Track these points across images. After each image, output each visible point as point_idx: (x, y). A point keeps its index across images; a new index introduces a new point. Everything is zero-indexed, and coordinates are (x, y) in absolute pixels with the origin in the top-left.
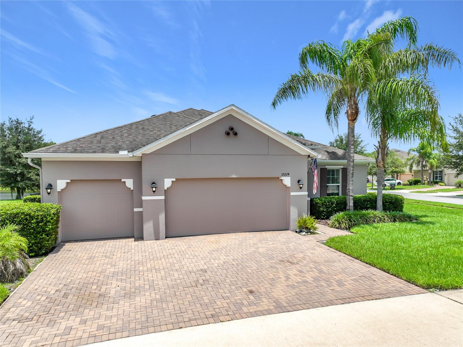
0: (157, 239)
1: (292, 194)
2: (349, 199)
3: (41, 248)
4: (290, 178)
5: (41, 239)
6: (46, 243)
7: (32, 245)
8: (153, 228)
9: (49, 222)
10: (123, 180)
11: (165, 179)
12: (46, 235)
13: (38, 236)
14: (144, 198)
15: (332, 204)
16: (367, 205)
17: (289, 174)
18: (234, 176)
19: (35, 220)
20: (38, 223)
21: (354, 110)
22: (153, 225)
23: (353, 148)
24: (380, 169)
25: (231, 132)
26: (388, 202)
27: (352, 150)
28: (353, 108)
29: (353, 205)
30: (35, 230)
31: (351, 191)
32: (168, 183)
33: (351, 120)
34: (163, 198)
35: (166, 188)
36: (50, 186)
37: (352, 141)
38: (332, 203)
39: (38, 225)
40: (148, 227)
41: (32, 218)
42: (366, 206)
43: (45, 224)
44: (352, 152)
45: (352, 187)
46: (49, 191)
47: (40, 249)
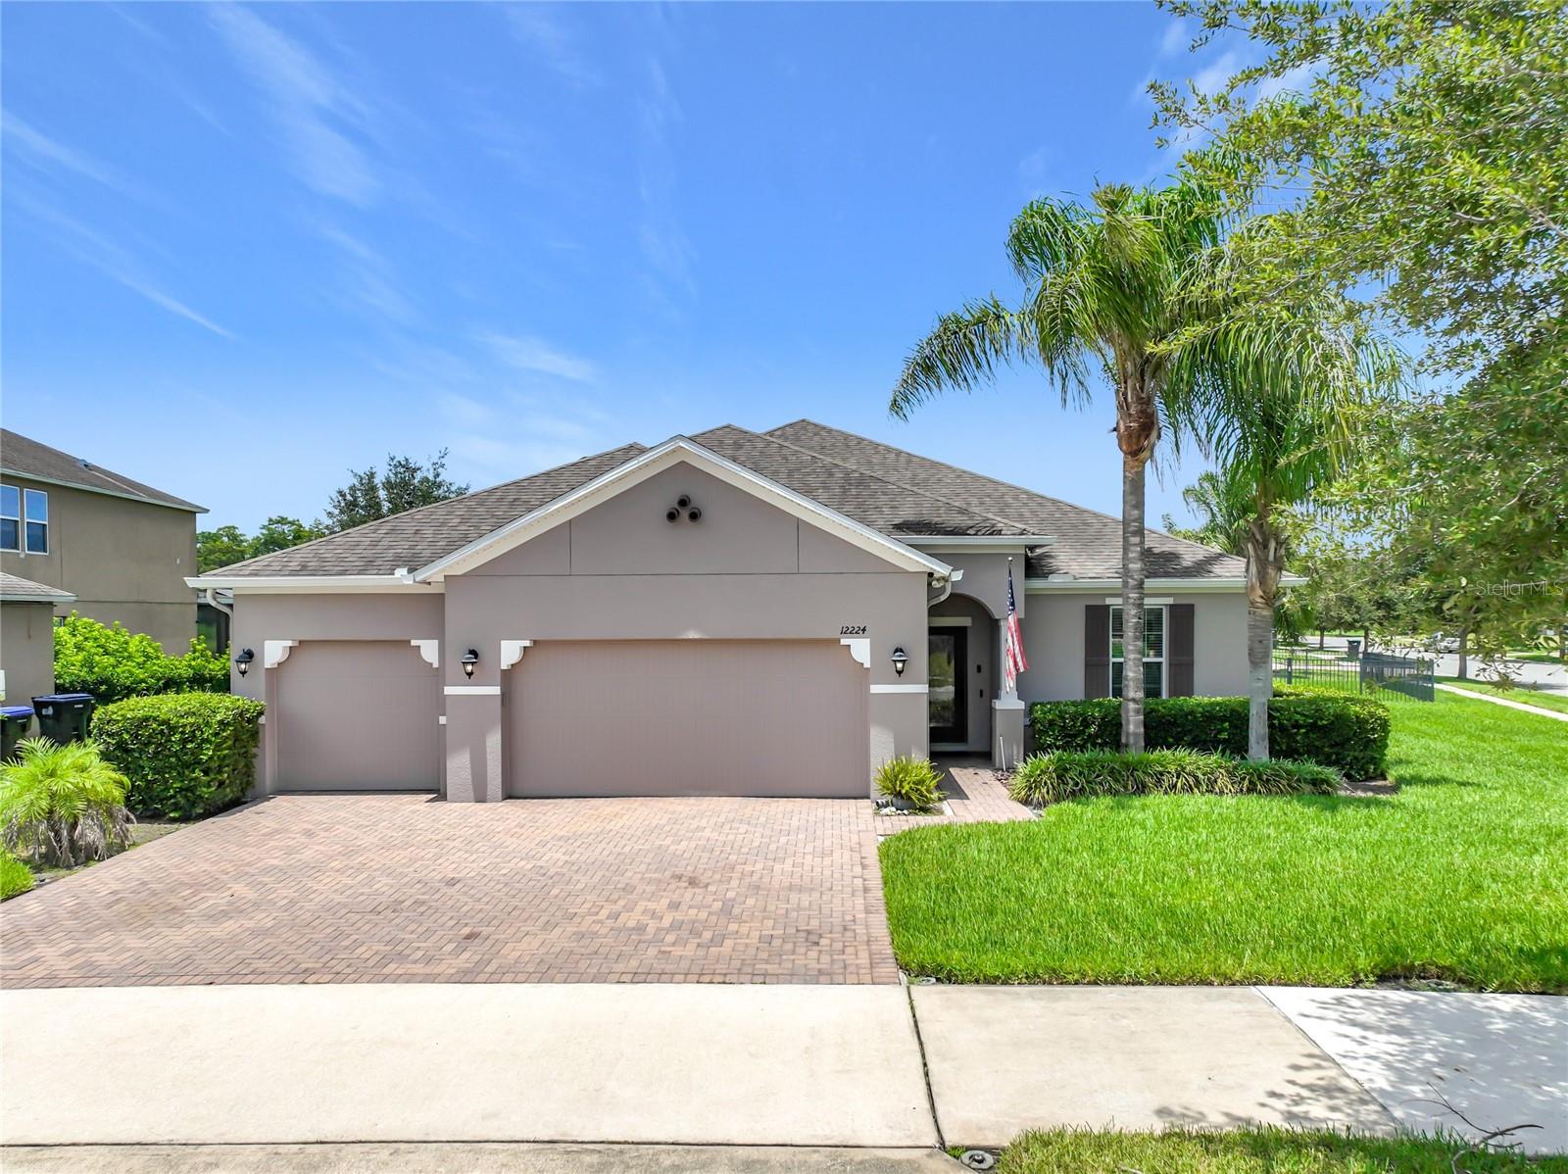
0: (481, 798)
1: (875, 689)
2: (1127, 711)
3: (194, 802)
4: (868, 641)
5: (193, 779)
6: (205, 789)
7: (176, 792)
8: (469, 771)
9: (207, 741)
10: (414, 643)
11: (503, 643)
12: (202, 771)
13: (187, 772)
14: (449, 690)
15: (1086, 724)
16: (1220, 732)
17: (864, 630)
18: (692, 635)
19: (178, 736)
20: (184, 741)
21: (1134, 421)
22: (472, 762)
23: (1135, 545)
24: (1255, 613)
25: (685, 511)
26: (1301, 727)
27: (1133, 548)
28: (1130, 415)
29: (1142, 730)
30: (178, 759)
31: (1131, 683)
32: (510, 652)
33: (1130, 453)
34: (496, 690)
35: (504, 666)
36: (249, 656)
37: (1134, 521)
38: (1085, 720)
39: (184, 747)
40: (458, 768)
41: (173, 729)
42: (1215, 736)
43: (200, 747)
44: (1134, 558)
45: (1135, 672)
46: (243, 666)
47: (193, 804)
